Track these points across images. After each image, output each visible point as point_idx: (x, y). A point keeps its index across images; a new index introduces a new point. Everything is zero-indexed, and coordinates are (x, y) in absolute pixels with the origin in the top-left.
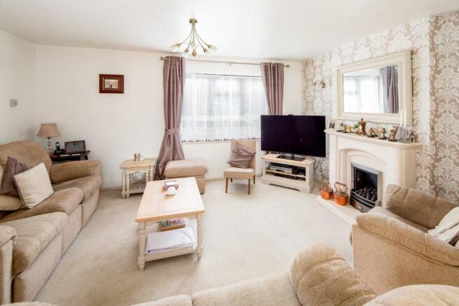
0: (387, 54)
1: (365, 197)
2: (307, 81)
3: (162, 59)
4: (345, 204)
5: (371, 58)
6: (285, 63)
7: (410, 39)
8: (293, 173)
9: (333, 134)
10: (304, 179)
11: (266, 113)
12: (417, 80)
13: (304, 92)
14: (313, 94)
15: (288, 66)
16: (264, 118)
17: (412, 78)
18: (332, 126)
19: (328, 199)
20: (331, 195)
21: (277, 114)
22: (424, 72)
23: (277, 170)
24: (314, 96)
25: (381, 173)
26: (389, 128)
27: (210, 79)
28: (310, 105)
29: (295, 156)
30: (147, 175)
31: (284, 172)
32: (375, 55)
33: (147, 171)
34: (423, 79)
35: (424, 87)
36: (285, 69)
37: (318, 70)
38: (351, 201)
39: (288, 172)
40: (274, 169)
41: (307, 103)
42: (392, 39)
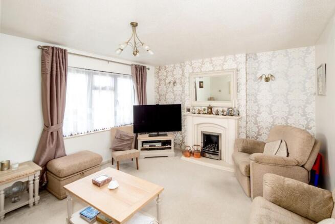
0: (223, 70)
1: (212, 149)
2: (160, 80)
3: (39, 47)
4: (200, 157)
5: (213, 70)
6: (147, 66)
7: (236, 63)
8: (162, 146)
9: (190, 115)
10: (170, 148)
11: (137, 104)
12: (240, 84)
13: (158, 88)
14: (165, 89)
15: (149, 69)
16: (135, 108)
17: (237, 83)
18: (188, 110)
19: (189, 157)
20: (191, 154)
21: (144, 104)
22: (243, 81)
23: (150, 146)
24: (167, 91)
25: (221, 134)
26: (226, 109)
27: (89, 74)
28: (162, 97)
29: (160, 133)
30: (31, 182)
31: (155, 146)
32: (216, 69)
33: (31, 178)
34: (243, 84)
35: (243, 88)
36: (147, 70)
37: (169, 74)
38: (202, 154)
39: (159, 145)
40: (147, 146)
41: (160, 95)
42: (226, 62)
